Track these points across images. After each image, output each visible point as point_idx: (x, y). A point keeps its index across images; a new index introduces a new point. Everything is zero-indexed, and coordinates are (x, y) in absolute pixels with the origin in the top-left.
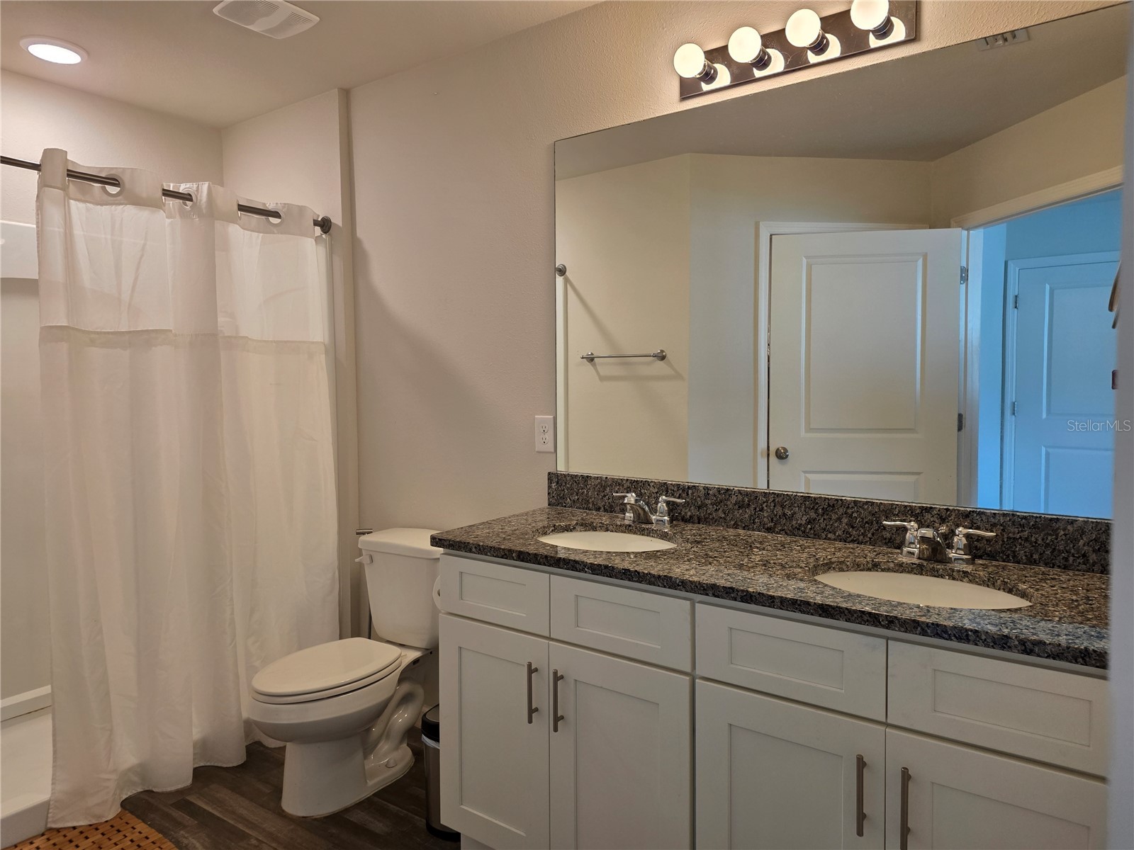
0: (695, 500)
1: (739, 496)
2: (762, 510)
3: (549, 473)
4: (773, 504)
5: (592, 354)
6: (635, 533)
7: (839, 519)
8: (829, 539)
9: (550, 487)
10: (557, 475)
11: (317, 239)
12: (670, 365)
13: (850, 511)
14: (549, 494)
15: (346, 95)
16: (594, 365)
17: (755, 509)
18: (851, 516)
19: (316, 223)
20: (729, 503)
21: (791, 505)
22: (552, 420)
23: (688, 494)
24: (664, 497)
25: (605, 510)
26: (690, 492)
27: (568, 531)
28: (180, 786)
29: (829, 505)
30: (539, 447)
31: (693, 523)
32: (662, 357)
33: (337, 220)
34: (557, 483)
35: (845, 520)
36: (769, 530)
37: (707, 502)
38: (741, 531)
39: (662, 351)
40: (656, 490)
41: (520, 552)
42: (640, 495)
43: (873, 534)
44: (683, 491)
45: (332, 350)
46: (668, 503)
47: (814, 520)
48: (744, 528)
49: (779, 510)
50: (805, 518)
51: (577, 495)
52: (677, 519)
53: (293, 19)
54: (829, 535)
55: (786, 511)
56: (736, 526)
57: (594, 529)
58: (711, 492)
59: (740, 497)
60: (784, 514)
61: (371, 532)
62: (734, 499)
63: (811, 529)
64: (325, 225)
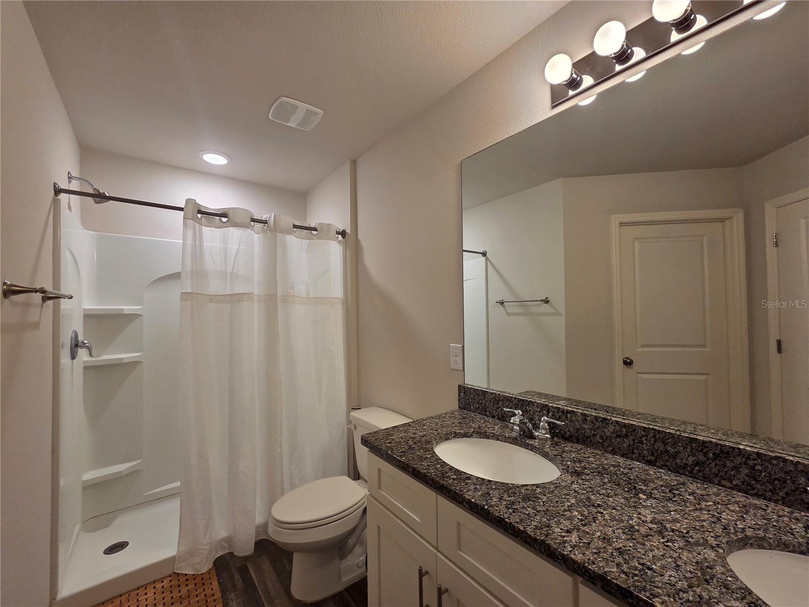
0: (574, 423)
1: (617, 426)
2: (641, 442)
3: (459, 386)
4: (653, 439)
5: (502, 300)
6: (520, 446)
7: (736, 468)
8: (723, 486)
9: (459, 395)
10: (464, 388)
11: (339, 242)
12: (553, 307)
13: (751, 463)
14: (459, 400)
15: (354, 163)
16: (504, 307)
17: (634, 440)
18: (753, 467)
19: (338, 233)
20: (606, 430)
21: (674, 445)
22: (461, 349)
23: (567, 417)
24: (546, 418)
25: (499, 419)
26: (569, 415)
27: (466, 437)
28: (246, 554)
29: (722, 451)
30: (453, 366)
31: (573, 442)
32: (546, 301)
33: (348, 231)
34: (465, 393)
35: (745, 471)
36: (649, 463)
37: (584, 426)
38: (620, 460)
39: (547, 298)
40: (539, 410)
41: (414, 469)
42: (525, 412)
43: (787, 494)
44: (563, 413)
45: (345, 302)
46: (549, 423)
47: (703, 463)
48: (622, 456)
49: (660, 446)
50: (691, 459)
51: (478, 404)
52: (557, 436)
53: (309, 113)
54: (723, 482)
55: (669, 448)
56: (613, 452)
57: (488, 437)
58: (588, 419)
59: (618, 428)
60: (667, 451)
61: (360, 409)
62: (611, 428)
63: (699, 471)
64: (343, 233)
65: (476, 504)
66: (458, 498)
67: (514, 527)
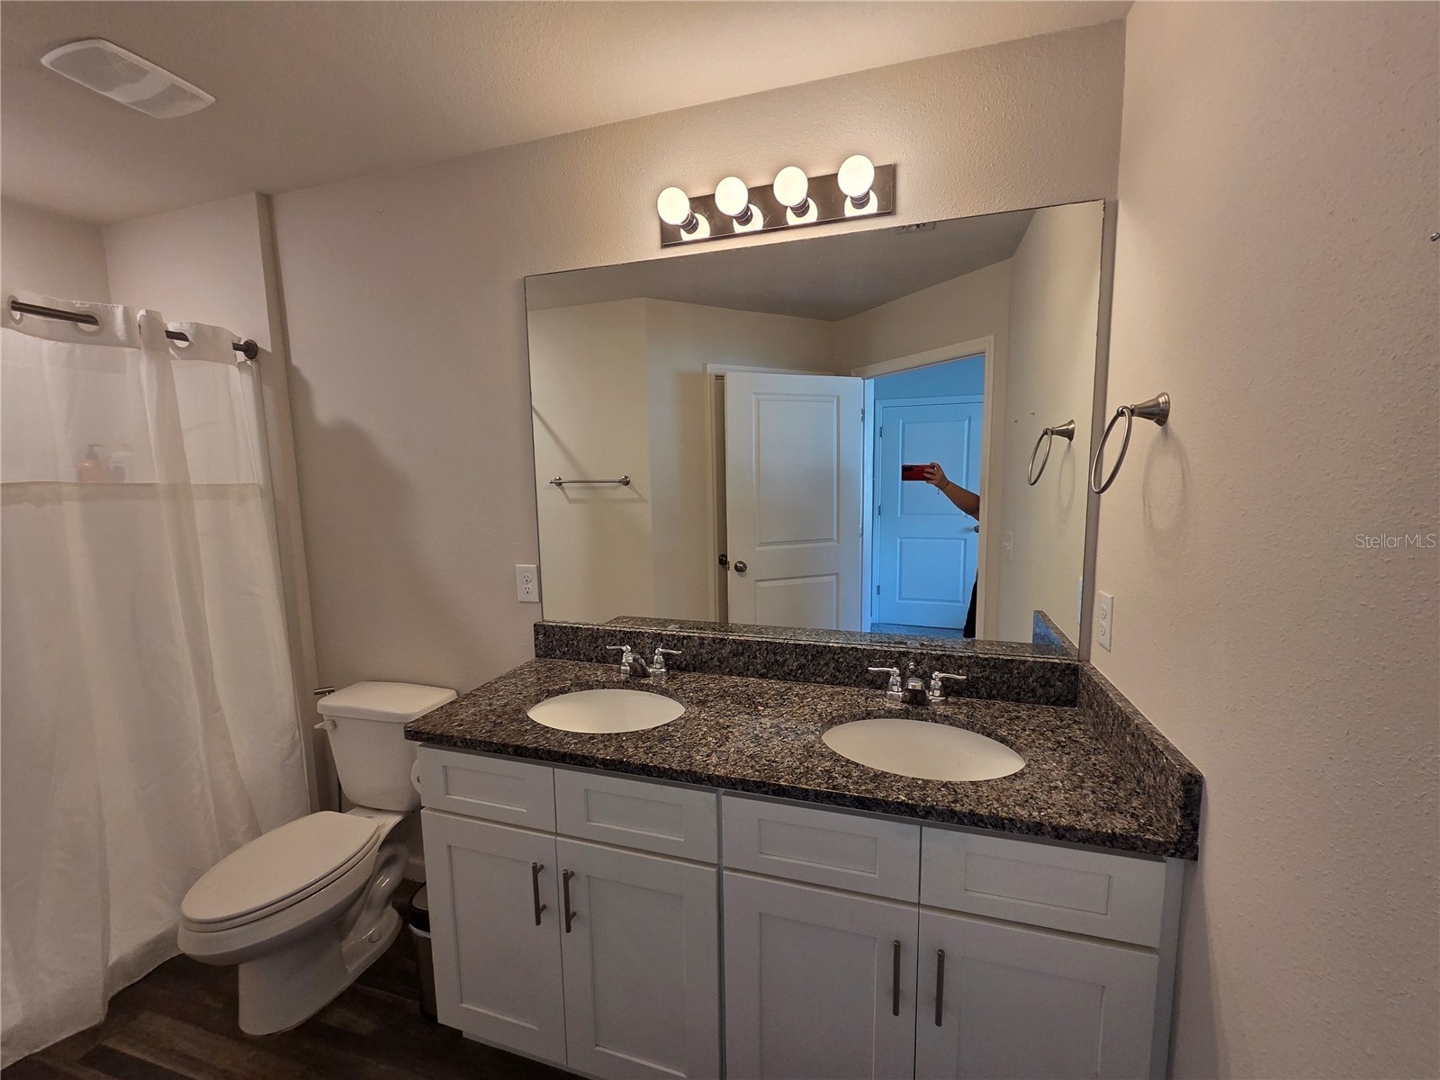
0: (691, 649)
1: (734, 644)
2: (755, 657)
3: (535, 625)
4: (765, 652)
5: (560, 479)
6: (633, 689)
7: (827, 664)
8: (818, 682)
9: (536, 639)
10: (544, 626)
11: (240, 366)
12: (637, 492)
13: (836, 657)
14: (535, 645)
16: (563, 489)
17: (749, 657)
18: (837, 661)
19: (237, 347)
20: (723, 651)
21: (782, 655)
22: (536, 570)
23: (683, 644)
24: (660, 650)
25: (598, 661)
26: (685, 642)
27: (562, 693)
29: (818, 652)
30: (521, 596)
31: (689, 672)
32: (627, 483)
33: (265, 344)
34: (545, 634)
35: (832, 665)
36: (762, 676)
37: (701, 650)
38: (737, 679)
39: (626, 477)
40: (651, 641)
41: (517, 747)
42: (634, 646)
43: (857, 677)
44: (678, 641)
45: (271, 492)
46: (663, 654)
47: (804, 665)
48: (738, 675)
49: (771, 657)
50: (796, 664)
51: (567, 646)
52: (672, 668)
53: (175, 94)
54: (818, 679)
55: (778, 658)
56: (730, 673)
57: (591, 688)
58: (705, 642)
59: (734, 646)
60: (777, 661)
61: (333, 691)
62: (728, 648)
63: (801, 674)
64: (250, 350)
65: (612, 761)
66: (587, 761)
67: (659, 768)
